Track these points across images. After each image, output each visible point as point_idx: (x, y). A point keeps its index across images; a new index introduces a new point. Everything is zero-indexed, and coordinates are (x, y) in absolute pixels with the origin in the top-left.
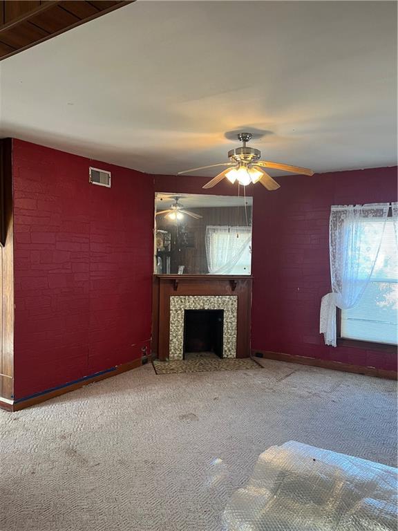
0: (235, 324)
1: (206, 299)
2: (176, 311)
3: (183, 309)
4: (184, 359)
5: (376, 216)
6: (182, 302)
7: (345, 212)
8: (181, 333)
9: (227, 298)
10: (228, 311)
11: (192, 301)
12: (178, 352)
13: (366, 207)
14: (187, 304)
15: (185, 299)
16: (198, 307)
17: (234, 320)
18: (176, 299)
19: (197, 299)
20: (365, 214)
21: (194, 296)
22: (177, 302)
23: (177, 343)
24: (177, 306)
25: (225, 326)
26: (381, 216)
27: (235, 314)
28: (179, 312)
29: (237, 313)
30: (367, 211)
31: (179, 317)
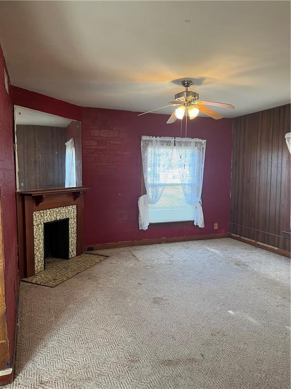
0: (75, 228)
1: (57, 210)
2: (38, 225)
3: (42, 223)
4: (44, 269)
5: (167, 145)
6: (41, 216)
7: (151, 141)
8: (42, 245)
9: (70, 208)
10: (71, 218)
11: (48, 215)
12: (40, 264)
13: (163, 139)
14: (46, 217)
15: (44, 213)
16: (53, 219)
17: (75, 225)
18: (37, 215)
19: (52, 212)
20: (162, 143)
21: (49, 209)
22: (38, 216)
23: (39, 255)
24: (39, 221)
25: (70, 231)
26: (170, 145)
27: (75, 220)
28: (40, 226)
29: (77, 219)
30: (163, 141)
31: (40, 231)
